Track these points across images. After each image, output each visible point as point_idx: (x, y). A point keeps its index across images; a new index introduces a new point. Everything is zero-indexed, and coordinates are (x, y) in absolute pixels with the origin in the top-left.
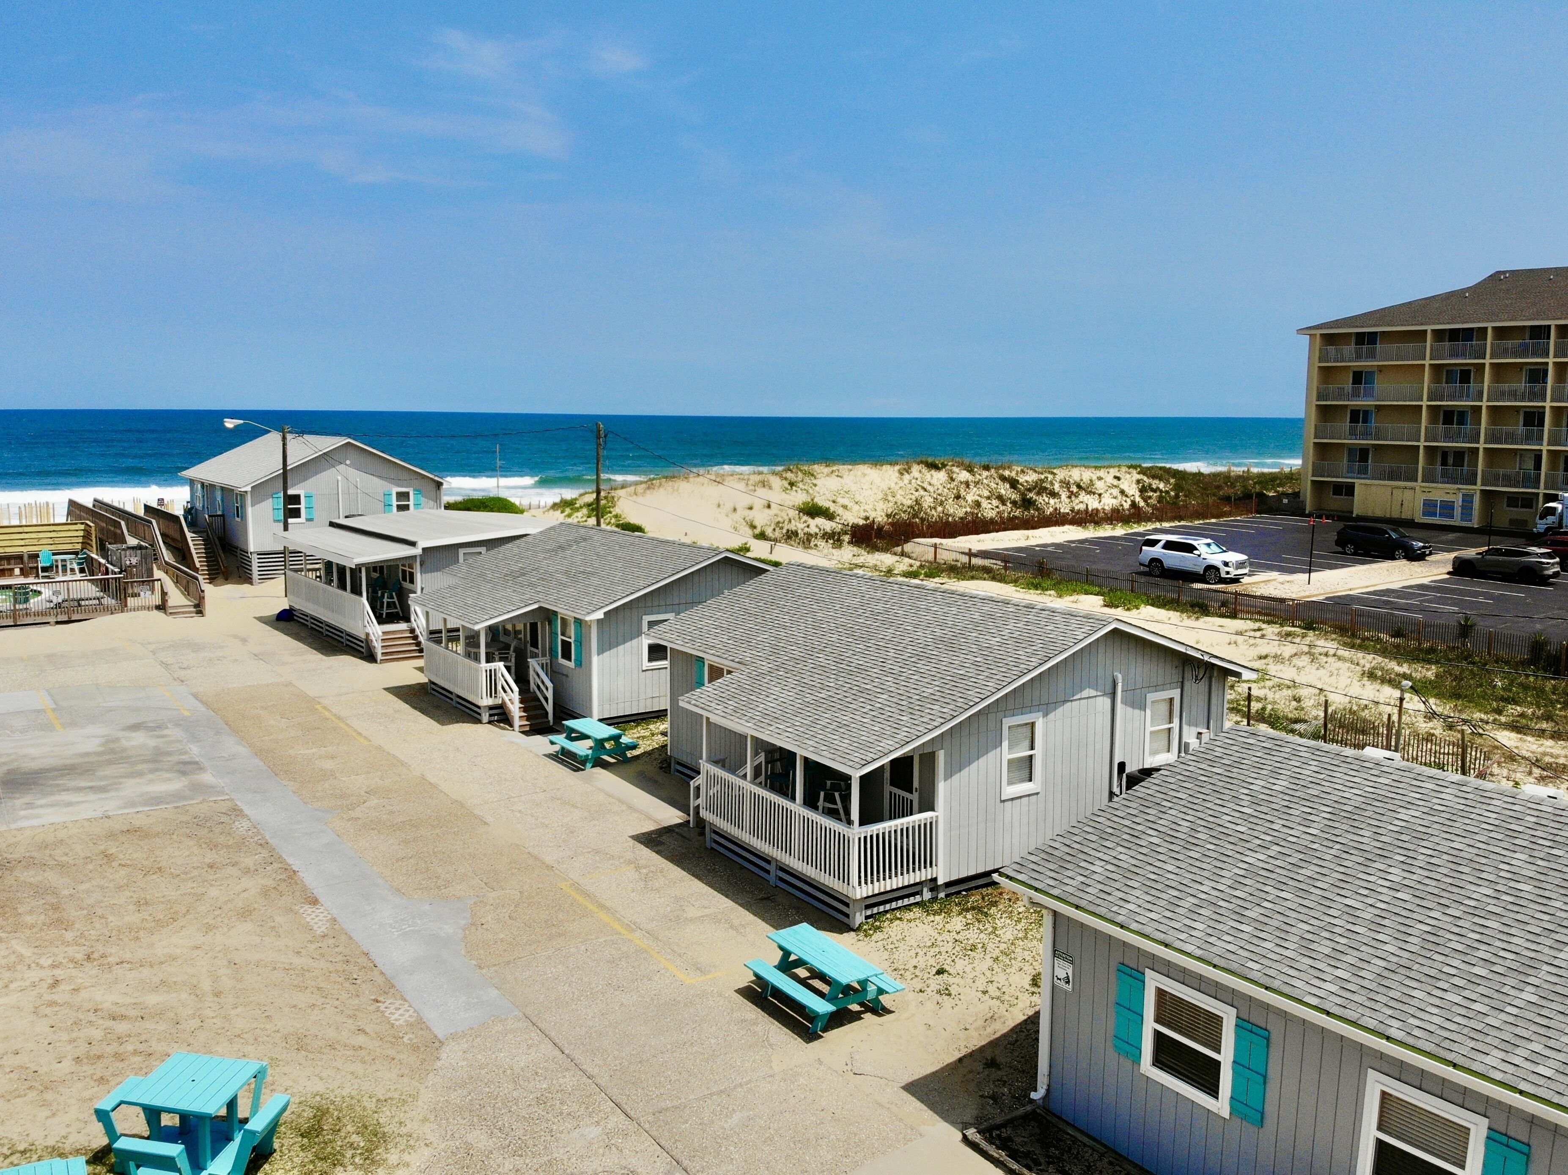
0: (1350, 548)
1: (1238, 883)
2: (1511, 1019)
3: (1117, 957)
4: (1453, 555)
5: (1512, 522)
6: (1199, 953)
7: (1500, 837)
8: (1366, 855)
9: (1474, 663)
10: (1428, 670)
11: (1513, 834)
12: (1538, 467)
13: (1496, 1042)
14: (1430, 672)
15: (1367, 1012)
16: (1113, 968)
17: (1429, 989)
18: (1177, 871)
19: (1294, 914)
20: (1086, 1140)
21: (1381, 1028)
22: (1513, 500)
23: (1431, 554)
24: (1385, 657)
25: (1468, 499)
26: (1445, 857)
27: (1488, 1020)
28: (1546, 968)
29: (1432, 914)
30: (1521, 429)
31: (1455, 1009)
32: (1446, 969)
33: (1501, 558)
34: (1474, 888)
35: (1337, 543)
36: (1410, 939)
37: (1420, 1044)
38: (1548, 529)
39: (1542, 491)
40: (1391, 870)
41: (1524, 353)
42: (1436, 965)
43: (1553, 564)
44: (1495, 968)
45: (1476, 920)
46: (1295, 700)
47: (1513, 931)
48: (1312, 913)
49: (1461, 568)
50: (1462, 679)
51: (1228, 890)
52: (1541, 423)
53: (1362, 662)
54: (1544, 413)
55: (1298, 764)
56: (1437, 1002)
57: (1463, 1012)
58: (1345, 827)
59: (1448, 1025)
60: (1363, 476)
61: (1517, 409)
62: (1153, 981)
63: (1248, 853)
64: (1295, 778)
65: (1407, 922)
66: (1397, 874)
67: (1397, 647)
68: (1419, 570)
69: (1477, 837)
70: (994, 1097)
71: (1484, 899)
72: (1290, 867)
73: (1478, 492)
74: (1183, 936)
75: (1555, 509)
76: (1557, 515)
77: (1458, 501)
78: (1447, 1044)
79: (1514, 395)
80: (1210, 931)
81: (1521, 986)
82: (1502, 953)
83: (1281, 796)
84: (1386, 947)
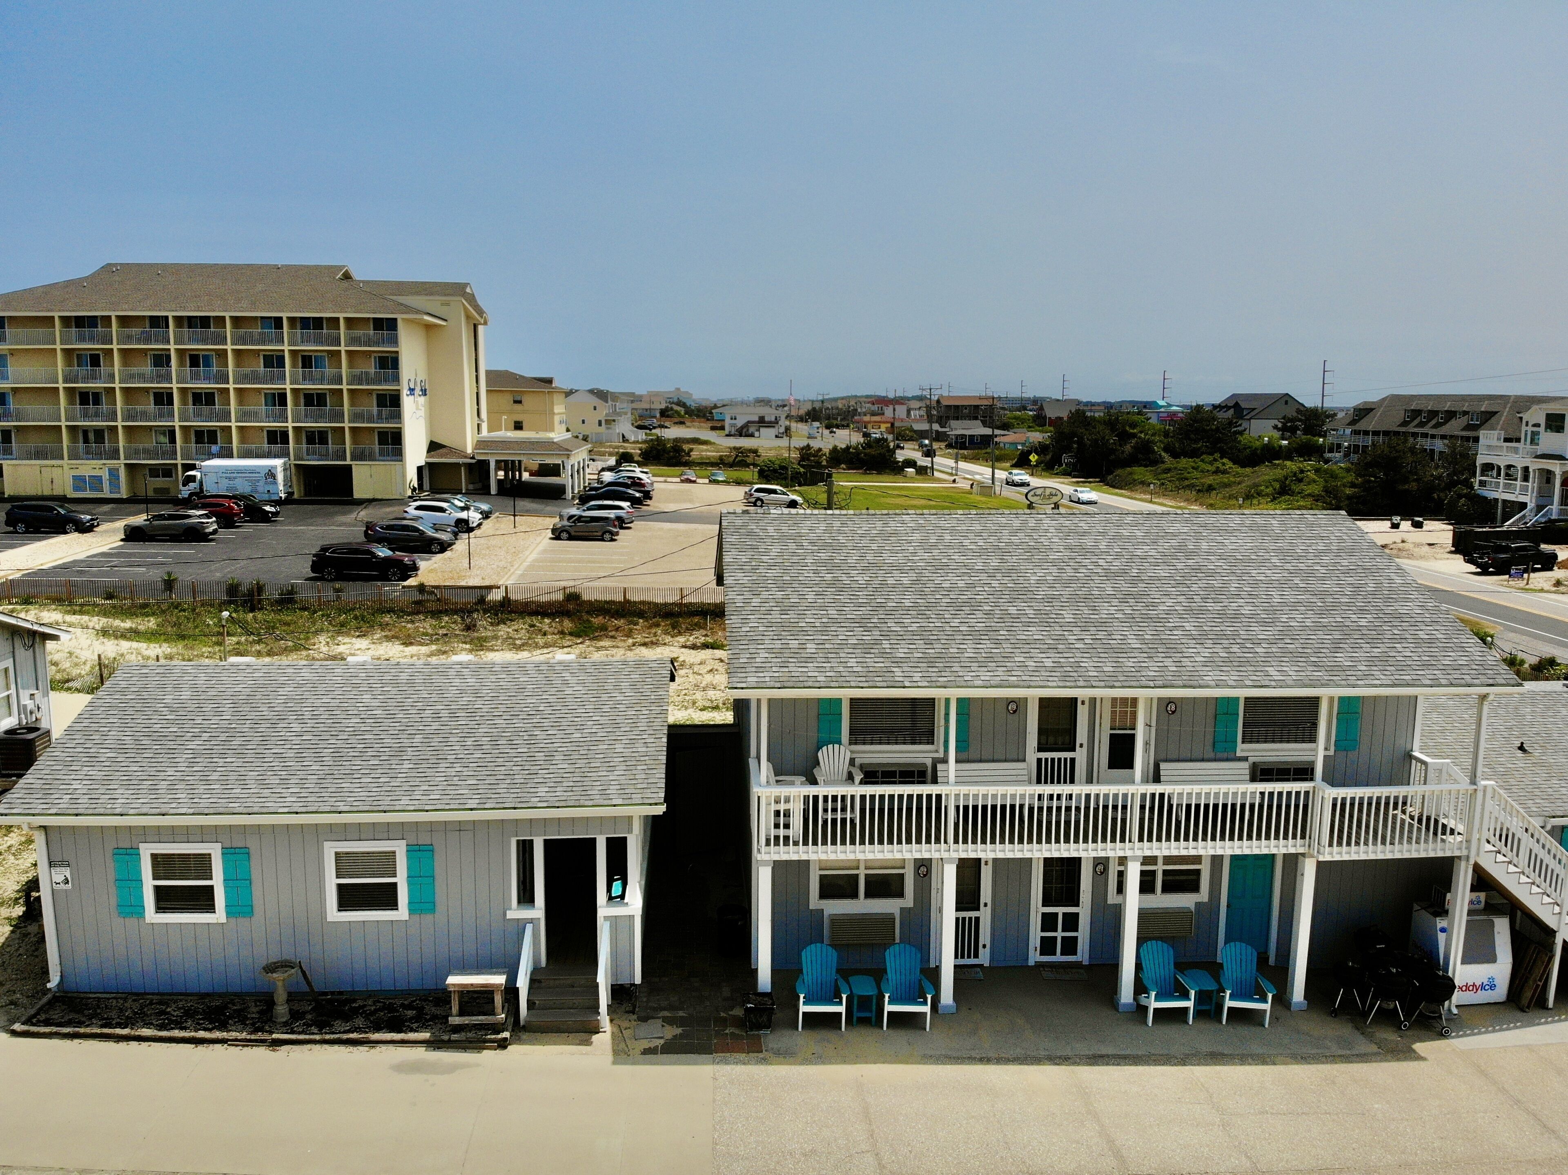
0: (21, 527)
1: (191, 764)
2: (404, 780)
3: (110, 845)
4: (121, 524)
5: (156, 490)
6: (191, 811)
7: (349, 689)
8: (270, 721)
9: (184, 610)
10: (149, 621)
11: (356, 686)
12: (173, 440)
13: (402, 793)
14: (151, 623)
15: (321, 804)
16: (109, 854)
17: (350, 781)
18: (141, 769)
19: (243, 769)
20: (108, 996)
21: (333, 809)
22: (154, 471)
23: (98, 525)
24: (108, 617)
25: (113, 473)
26: (321, 709)
27: (391, 784)
28: (409, 749)
29: (330, 742)
30: (151, 407)
31: (370, 785)
32: (354, 767)
33: (166, 522)
34: (348, 721)
35: (7, 523)
36: (324, 759)
37: (360, 808)
38: (191, 495)
39: (179, 461)
40: (291, 725)
41: (148, 341)
42: (347, 767)
43: (212, 523)
44: (382, 758)
45: (358, 737)
46: (53, 665)
47: (382, 737)
48: (253, 764)
49: (133, 535)
50: (180, 625)
51: (187, 769)
52: (171, 402)
53: (91, 625)
54: (172, 393)
55: (191, 678)
56: (359, 785)
57: (376, 785)
58: (248, 709)
59: (371, 794)
60: (9, 457)
61: (147, 390)
62: (146, 851)
63: (186, 743)
64: (194, 687)
65: (317, 750)
66: (296, 727)
67: (114, 607)
68: (94, 540)
69: (335, 693)
70: (12, 1003)
71: (357, 725)
72: (222, 743)
73: (123, 466)
74: (173, 805)
75: (195, 476)
76: (197, 481)
77: (105, 475)
78: (375, 803)
79: (142, 377)
80: (191, 796)
81: (401, 762)
82: (382, 750)
83: (190, 701)
84: (312, 768)
